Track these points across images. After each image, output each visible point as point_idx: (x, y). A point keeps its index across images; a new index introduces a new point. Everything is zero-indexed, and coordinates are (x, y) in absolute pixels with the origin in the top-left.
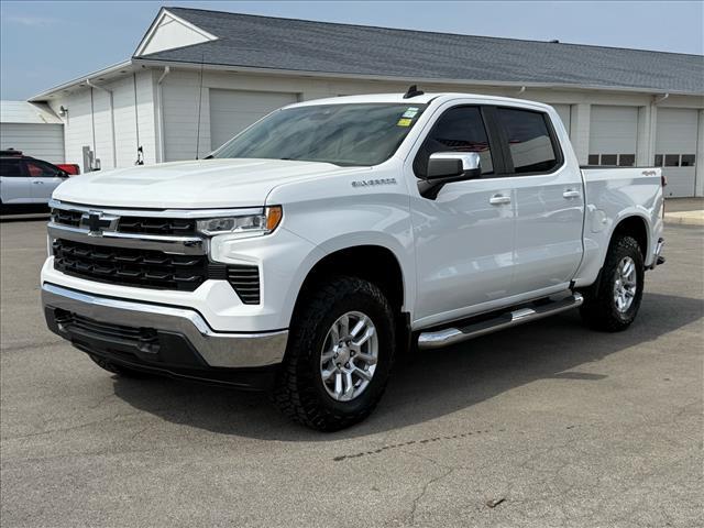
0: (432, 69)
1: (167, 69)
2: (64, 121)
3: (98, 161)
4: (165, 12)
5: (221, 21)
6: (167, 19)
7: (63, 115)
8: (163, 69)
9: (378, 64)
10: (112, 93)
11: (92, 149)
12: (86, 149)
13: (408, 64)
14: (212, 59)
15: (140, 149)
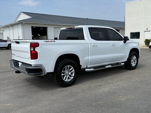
0: (69, 23)
1: (24, 23)
2: (3, 32)
3: (10, 39)
4: (21, 13)
5: (32, 14)
6: (21, 14)
7: (3, 31)
8: (23, 23)
9: (60, 22)
10: (13, 27)
11: (9, 37)
12: (8, 37)
13: (65, 22)
14: (32, 21)
15: (19, 37)
